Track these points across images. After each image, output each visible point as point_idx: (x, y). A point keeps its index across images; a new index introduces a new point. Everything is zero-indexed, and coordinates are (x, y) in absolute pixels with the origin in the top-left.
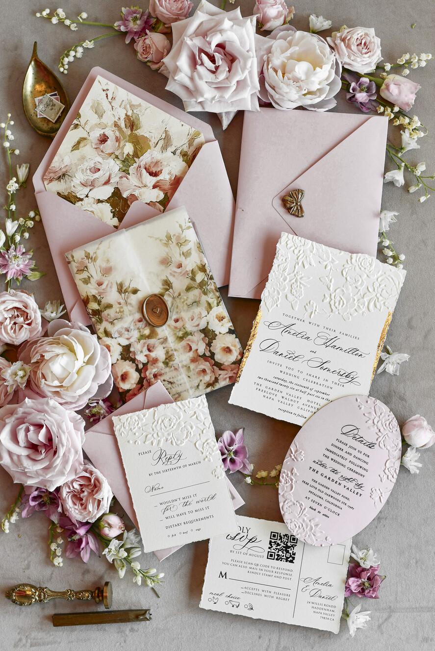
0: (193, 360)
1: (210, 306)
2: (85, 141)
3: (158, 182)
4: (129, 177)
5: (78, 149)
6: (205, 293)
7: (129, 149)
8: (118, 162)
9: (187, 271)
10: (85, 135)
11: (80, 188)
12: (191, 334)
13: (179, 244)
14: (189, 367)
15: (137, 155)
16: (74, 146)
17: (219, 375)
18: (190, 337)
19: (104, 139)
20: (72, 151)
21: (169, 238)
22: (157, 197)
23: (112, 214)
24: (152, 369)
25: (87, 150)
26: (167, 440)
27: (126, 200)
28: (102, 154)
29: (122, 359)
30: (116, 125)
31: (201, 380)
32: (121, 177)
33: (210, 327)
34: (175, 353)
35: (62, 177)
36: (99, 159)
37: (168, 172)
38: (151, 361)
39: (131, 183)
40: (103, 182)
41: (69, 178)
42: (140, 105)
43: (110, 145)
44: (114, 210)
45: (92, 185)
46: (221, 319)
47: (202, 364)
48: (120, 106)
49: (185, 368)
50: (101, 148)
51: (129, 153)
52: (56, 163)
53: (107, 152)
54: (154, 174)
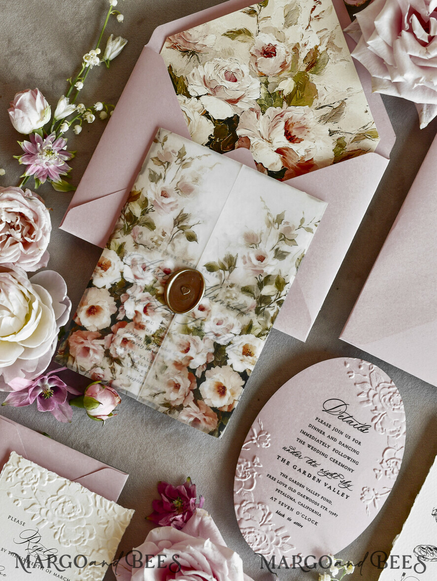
0: (178, 365)
1: (249, 329)
2: (248, 37)
3: (287, 149)
4: (261, 117)
5: (233, 39)
8: (263, 91)
9: (263, 271)
10: (253, 30)
11: (198, 82)
12: (202, 337)
13: (283, 237)
14: (167, 367)
15: (290, 100)
16: (231, 32)
17: (188, 406)
18: (198, 338)
19: (269, 52)
21: (280, 220)
22: (272, 164)
23: (208, 140)
24: (129, 331)
25: (242, 48)
26: (52, 527)
27: (236, 138)
28: (254, 66)
29: (110, 290)
30: (296, 49)
31: (165, 392)
32: (252, 109)
33: (227, 350)
34: (168, 340)
35: (189, 53)
36: (246, 69)
37: (307, 147)
38: (136, 323)
39: (258, 125)
40: (228, 98)
41: (197, 61)
43: (270, 65)
44: (213, 138)
45: (214, 90)
46: (247, 353)
47: (182, 376)
48: (317, 33)
50: (258, 59)
51: (283, 91)
52: (195, 33)
53: (261, 70)
54: (289, 137)
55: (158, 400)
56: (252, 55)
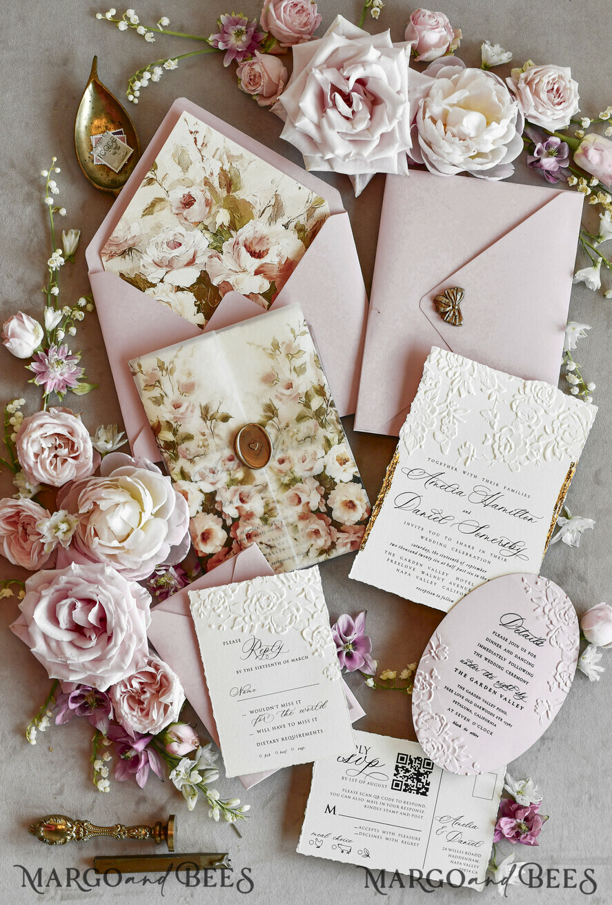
0: (303, 517)
1: (328, 444)
2: (163, 203)
3: (262, 266)
4: (222, 257)
5: (152, 214)
6: (323, 425)
7: (223, 217)
8: (208, 235)
9: (299, 394)
10: (162, 195)
11: (152, 269)
12: (301, 481)
13: (290, 356)
14: (297, 526)
15: (233, 226)
16: (146, 209)
17: (338, 539)
18: (299, 485)
19: (188, 202)
20: (143, 215)
21: (276, 346)
22: (261, 287)
23: (196, 308)
24: (245, 527)
25: (165, 216)
26: (263, 626)
27: (216, 289)
28: (185, 222)
29: (203, 511)
30: (207, 182)
31: (312, 545)
32: (211, 257)
33: (328, 473)
34: (278, 506)
35: (127, 251)
36: (181, 230)
37: (276, 252)
38: (244, 516)
39: (224, 265)
40: (185, 263)
41: (138, 253)
42: (241, 156)
43: (196, 211)
44: (198, 303)
45: (170, 265)
46: (343, 462)
47: (314, 522)
48: (213, 157)
49: (291, 527)
50: (184, 214)
51: (223, 223)
52: (119, 232)
53: (193, 221)
54: (256, 255)
55: (313, 553)
56: (177, 214)
